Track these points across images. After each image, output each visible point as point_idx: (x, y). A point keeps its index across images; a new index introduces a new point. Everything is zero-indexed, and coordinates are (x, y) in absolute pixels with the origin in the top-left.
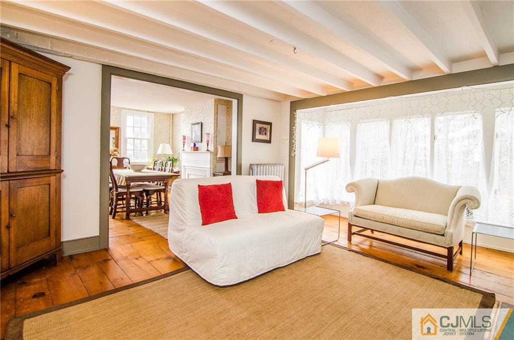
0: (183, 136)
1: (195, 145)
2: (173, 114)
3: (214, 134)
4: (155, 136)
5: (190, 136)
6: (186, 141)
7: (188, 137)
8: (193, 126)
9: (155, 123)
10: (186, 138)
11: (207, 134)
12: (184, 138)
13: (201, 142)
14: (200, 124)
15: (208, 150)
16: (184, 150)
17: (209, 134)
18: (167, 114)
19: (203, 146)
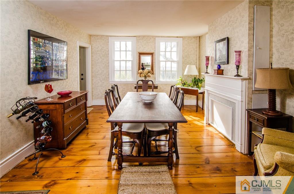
0: (206, 57)
1: (219, 67)
2: (199, 37)
3: (249, 50)
4: (183, 58)
5: (214, 56)
6: (210, 62)
7: (212, 57)
8: (217, 44)
9: (183, 46)
10: (210, 58)
11: (236, 52)
12: (208, 59)
13: (228, 63)
14: (226, 40)
15: (238, 75)
16: (207, 73)
17: (240, 52)
18: (194, 37)
19: (230, 69)
